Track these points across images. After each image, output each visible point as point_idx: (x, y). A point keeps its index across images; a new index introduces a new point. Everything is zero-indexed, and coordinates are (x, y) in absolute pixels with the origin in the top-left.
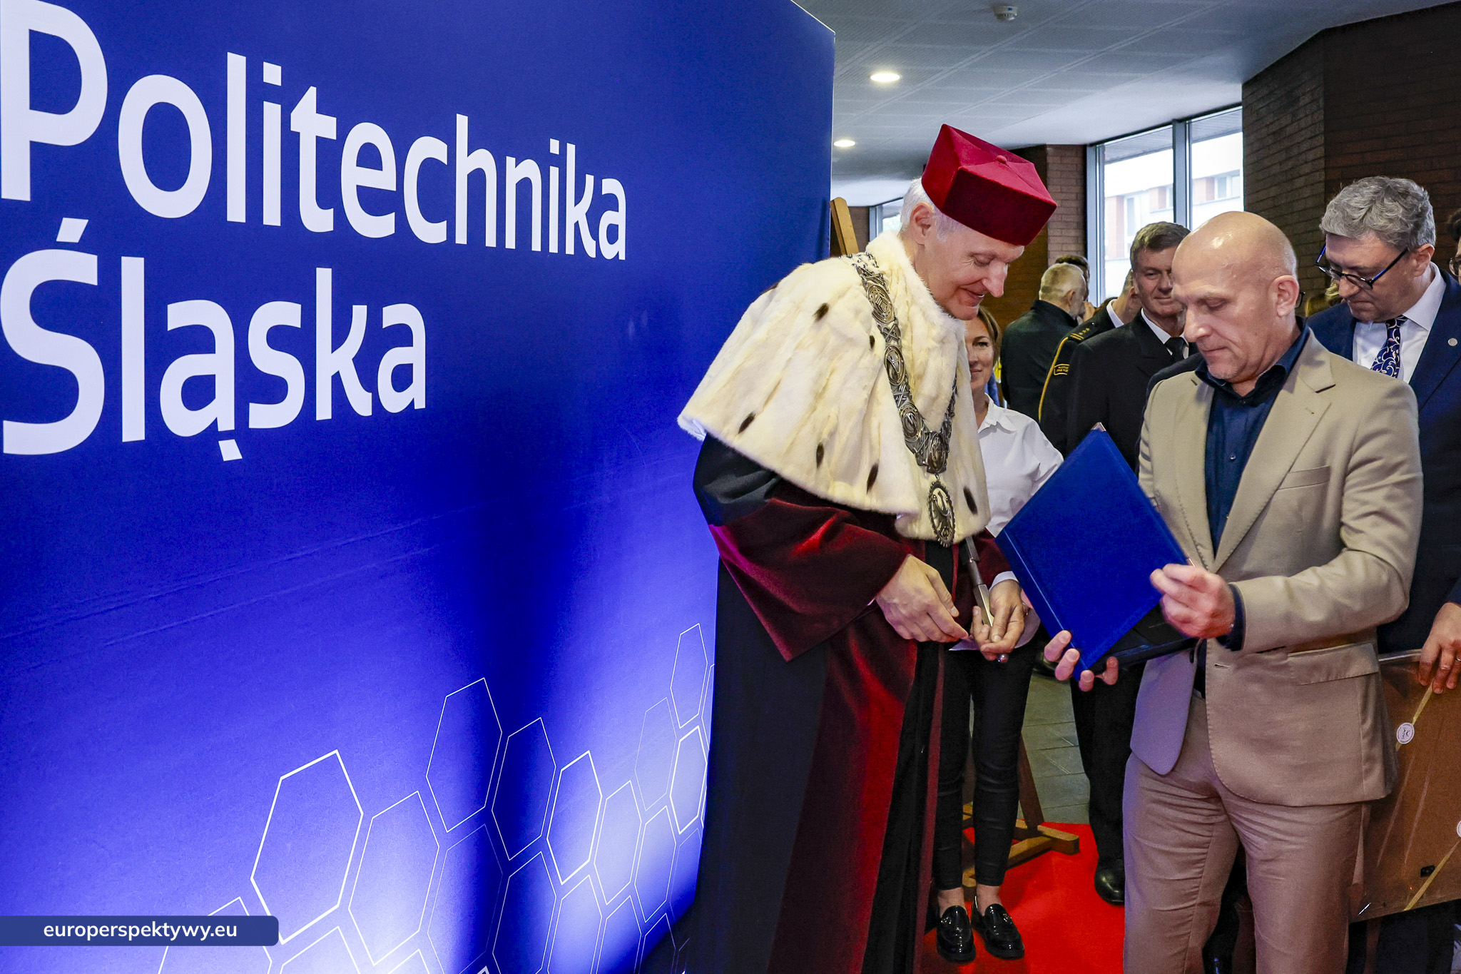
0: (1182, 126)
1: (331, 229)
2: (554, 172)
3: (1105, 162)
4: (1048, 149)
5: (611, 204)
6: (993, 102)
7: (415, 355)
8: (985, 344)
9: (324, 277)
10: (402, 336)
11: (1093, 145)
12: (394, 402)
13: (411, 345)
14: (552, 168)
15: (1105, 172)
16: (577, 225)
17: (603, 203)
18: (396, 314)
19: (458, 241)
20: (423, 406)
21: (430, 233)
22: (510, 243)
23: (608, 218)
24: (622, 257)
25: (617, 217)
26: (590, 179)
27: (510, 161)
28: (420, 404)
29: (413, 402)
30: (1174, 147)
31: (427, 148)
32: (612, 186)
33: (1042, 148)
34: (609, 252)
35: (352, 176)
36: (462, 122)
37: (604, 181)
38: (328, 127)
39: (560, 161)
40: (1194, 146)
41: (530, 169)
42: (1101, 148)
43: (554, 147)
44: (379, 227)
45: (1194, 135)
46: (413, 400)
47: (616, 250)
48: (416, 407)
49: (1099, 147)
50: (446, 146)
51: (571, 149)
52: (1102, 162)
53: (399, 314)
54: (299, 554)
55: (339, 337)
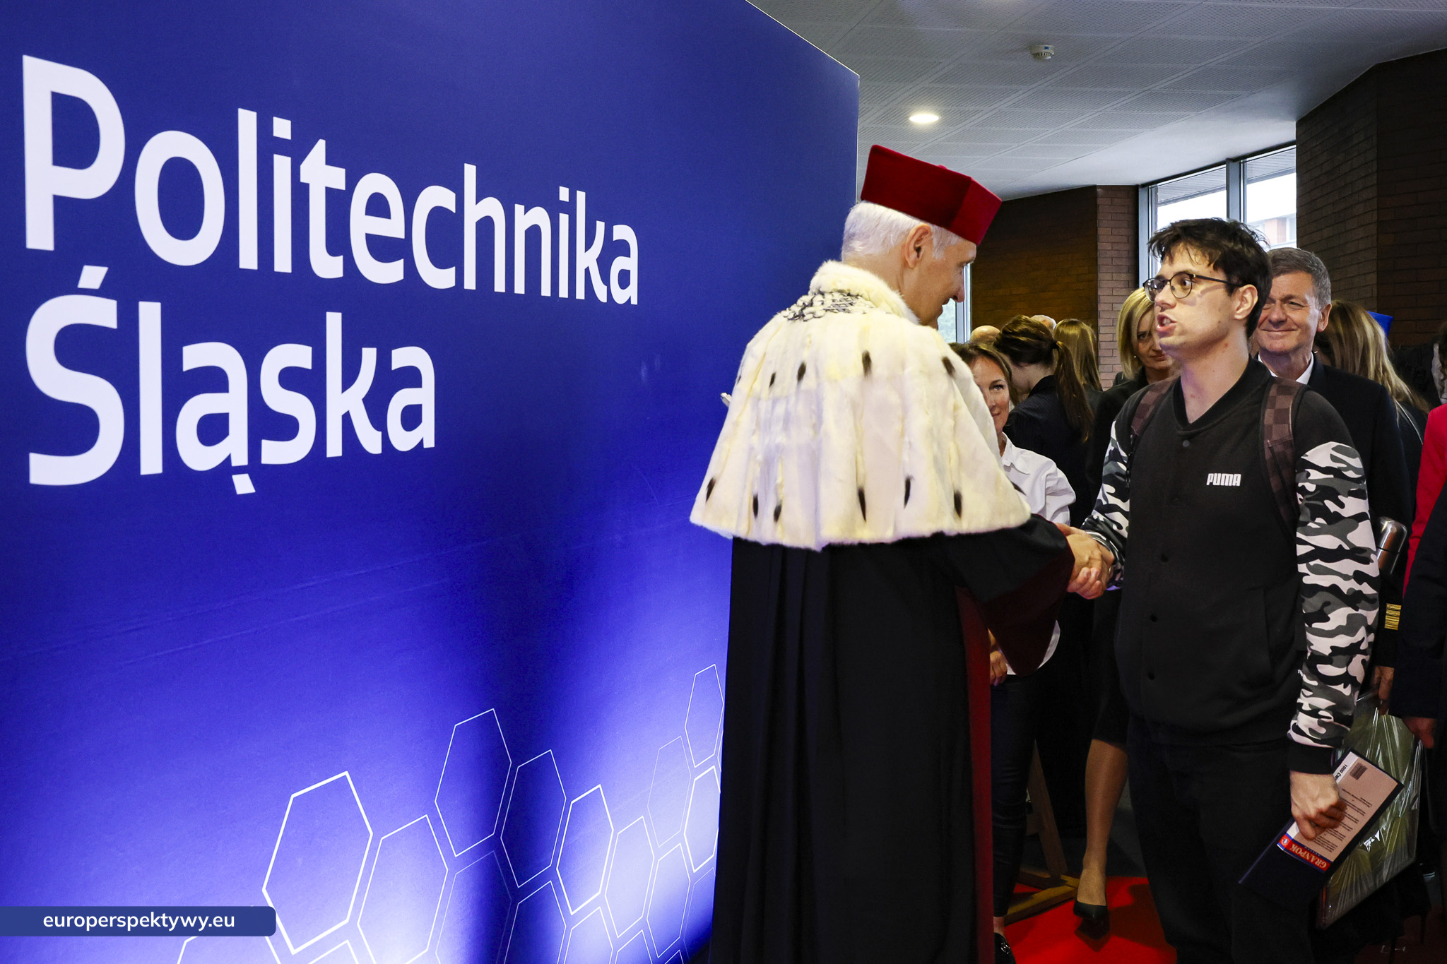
0: (1236, 165)
1: (341, 275)
2: (564, 219)
3: (1157, 204)
4: (1099, 190)
5: (622, 248)
6: (1037, 143)
7: (424, 396)
8: (1001, 386)
9: (334, 321)
10: (411, 377)
11: (1145, 185)
12: (404, 441)
13: (421, 387)
14: (562, 215)
15: (1158, 213)
16: (587, 271)
17: (614, 249)
18: (403, 357)
19: (466, 287)
20: (432, 445)
21: (439, 279)
22: (520, 288)
23: (619, 264)
24: (634, 302)
25: (630, 263)
26: (600, 226)
27: (519, 209)
28: (430, 443)
29: (421, 442)
30: (1228, 188)
31: (436, 197)
32: (623, 232)
33: (1092, 189)
34: (621, 296)
35: (361, 225)
36: (470, 172)
37: (615, 227)
38: (337, 178)
39: (570, 208)
40: (1249, 187)
41: (539, 216)
42: (1153, 189)
43: (564, 194)
44: (389, 273)
45: (1249, 175)
46: (422, 440)
47: (628, 295)
48: (426, 446)
49: (1151, 188)
50: (454, 195)
51: (581, 196)
52: (1153, 203)
53: (406, 356)
54: (312, 584)
55: (349, 378)
